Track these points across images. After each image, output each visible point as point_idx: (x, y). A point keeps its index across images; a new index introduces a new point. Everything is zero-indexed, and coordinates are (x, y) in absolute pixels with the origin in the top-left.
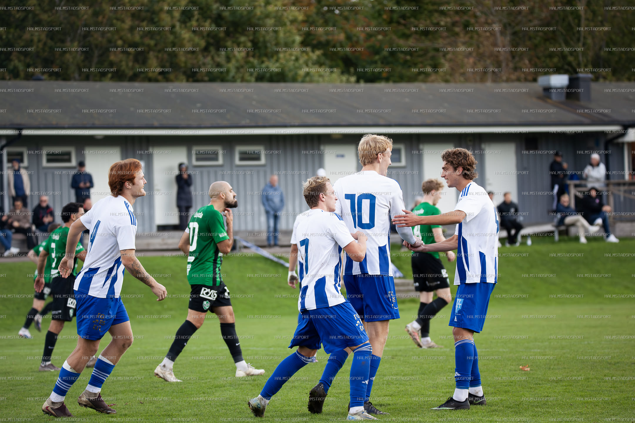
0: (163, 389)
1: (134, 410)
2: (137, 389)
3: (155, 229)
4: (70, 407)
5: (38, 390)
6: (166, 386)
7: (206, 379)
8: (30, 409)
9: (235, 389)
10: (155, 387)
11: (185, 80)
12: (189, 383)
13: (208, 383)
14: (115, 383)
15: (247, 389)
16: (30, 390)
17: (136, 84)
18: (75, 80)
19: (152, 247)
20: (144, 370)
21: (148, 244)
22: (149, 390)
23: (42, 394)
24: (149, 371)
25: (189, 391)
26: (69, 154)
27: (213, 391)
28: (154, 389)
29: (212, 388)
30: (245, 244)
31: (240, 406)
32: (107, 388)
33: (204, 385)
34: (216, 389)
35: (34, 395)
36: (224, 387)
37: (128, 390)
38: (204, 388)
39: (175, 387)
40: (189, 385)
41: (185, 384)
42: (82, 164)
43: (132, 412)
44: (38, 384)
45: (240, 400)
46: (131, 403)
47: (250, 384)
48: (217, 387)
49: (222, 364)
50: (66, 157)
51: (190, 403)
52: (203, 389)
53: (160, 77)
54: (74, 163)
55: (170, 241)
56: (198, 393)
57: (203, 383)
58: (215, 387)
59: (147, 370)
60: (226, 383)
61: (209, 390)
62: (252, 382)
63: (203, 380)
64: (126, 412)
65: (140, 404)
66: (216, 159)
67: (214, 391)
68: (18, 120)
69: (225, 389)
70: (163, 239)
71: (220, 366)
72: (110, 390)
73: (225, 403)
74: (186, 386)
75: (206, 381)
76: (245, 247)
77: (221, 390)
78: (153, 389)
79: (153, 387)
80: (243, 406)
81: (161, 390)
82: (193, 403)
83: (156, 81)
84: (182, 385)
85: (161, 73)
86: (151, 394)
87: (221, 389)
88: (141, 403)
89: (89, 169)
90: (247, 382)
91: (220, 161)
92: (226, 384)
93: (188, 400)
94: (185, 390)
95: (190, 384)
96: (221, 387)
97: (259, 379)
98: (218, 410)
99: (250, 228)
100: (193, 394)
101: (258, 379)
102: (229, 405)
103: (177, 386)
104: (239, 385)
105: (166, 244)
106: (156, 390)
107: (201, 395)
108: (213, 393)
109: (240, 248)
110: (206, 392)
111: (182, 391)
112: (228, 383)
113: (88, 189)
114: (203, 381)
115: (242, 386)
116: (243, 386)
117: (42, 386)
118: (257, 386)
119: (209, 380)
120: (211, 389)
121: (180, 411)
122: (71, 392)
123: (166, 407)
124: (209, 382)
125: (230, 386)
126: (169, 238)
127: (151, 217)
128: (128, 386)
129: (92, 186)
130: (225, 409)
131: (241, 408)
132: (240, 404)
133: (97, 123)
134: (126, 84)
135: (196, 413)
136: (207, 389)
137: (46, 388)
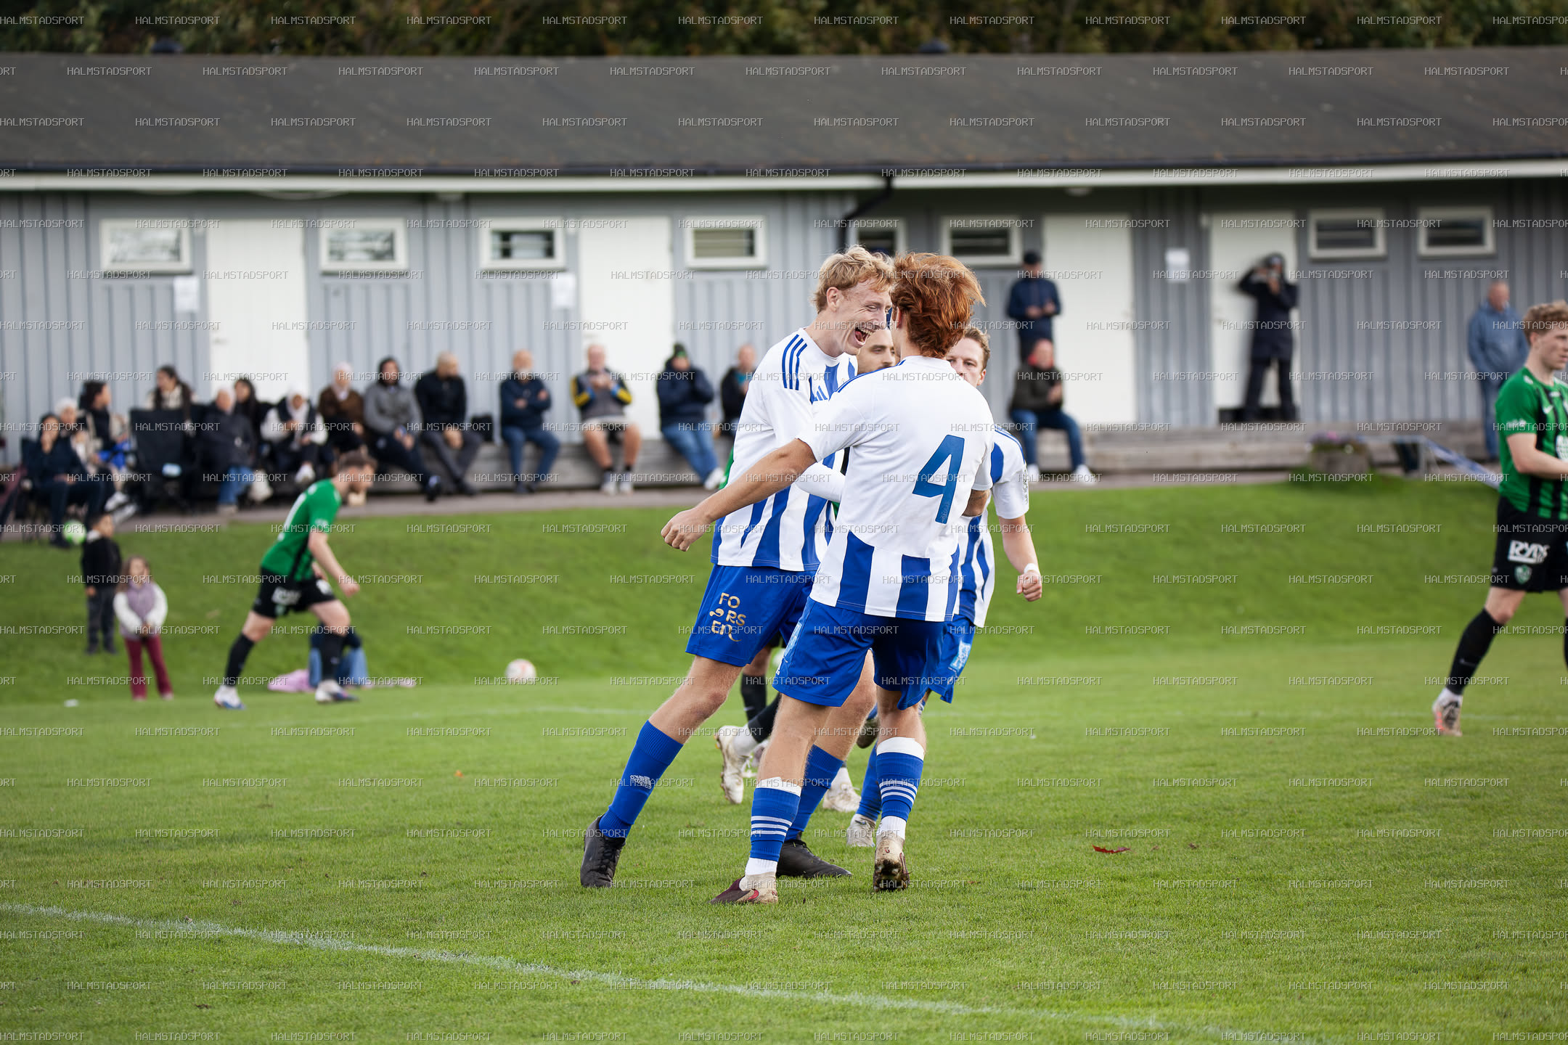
0: (1246, 813)
1: (1175, 863)
2: (1180, 813)
3: (1213, 417)
4: (1019, 853)
5: (943, 809)
6: (1251, 805)
7: (1353, 791)
8: (926, 856)
9: (1428, 818)
10: (1225, 809)
11: (1294, 45)
12: (1310, 801)
13: (1356, 801)
14: (1126, 796)
15: (1458, 818)
16: (921, 810)
17: (1172, 58)
18: (1022, 51)
19: (1206, 463)
20: (1194, 765)
21: (1197, 456)
22: (1210, 815)
23: (951, 819)
24: (1207, 768)
25: (1310, 819)
26: (1004, 234)
27: (1370, 822)
28: (1222, 813)
29: (1368, 812)
30: (1441, 454)
31: (1440, 859)
32: (1107, 809)
33: (1347, 805)
34: (1379, 815)
35: (933, 822)
36: (1399, 810)
37: (1158, 814)
38: (1348, 813)
39: (1275, 809)
40: (1310, 804)
41: (1299, 803)
42: (1032, 259)
43: (1170, 870)
44: (939, 794)
45: (1440, 843)
46: (1168, 845)
47: (1465, 806)
48: (1380, 811)
49: (1390, 755)
50: (998, 242)
51: (1313, 849)
52: (1346, 816)
53: (1232, 41)
54: (1016, 256)
55: (1251, 448)
56: (1333, 825)
57: (1344, 799)
58: (1376, 812)
59: (1203, 766)
60: (1404, 801)
61: (1360, 819)
62: (1467, 801)
63: (1344, 793)
64: (1157, 868)
65: (1190, 850)
66: (1370, 243)
67: (1373, 822)
68: (883, 151)
69: (1400, 817)
70: (1234, 444)
71: (1387, 759)
72: (1115, 812)
73: (1403, 850)
74: (1302, 806)
75: (1351, 795)
76: (1442, 463)
77: (1390, 819)
78: (1219, 814)
79: (1219, 808)
80: (1450, 861)
81: (1242, 815)
82: (1322, 848)
83: (1223, 49)
84: (1293, 806)
85: (1234, 30)
86: (1216, 825)
87: (1391, 816)
88: (1192, 846)
89: (1051, 268)
90: (1458, 801)
91: (1380, 248)
92: (1402, 804)
93: (1309, 842)
94: (1301, 817)
95: (1313, 803)
96: (1392, 812)
97: (1487, 792)
98: (1385, 869)
99: (1453, 414)
100: (1321, 827)
101: (1485, 794)
102: (1413, 857)
103: (1280, 807)
104: (1436, 807)
105: (1241, 455)
106: (1228, 816)
107: (1341, 830)
108: (1372, 826)
109: (1429, 464)
110: (1354, 823)
111: (1292, 819)
112: (1407, 801)
113: (1047, 318)
114: (1344, 796)
115: (1445, 809)
116: (1447, 809)
117: (951, 800)
118: (1482, 812)
119: (1359, 794)
120: (1366, 815)
121: (1291, 868)
122: (1019, 817)
123: (1255, 859)
124: (1360, 798)
125: (1414, 810)
126: (1249, 439)
127: (1205, 389)
128: (1159, 803)
129: (1058, 311)
130: (1403, 867)
131: (1443, 865)
132: (1440, 854)
133: (1073, 155)
134: (1144, 59)
135: (1330, 875)
136: (1357, 815)
137: (959, 804)
